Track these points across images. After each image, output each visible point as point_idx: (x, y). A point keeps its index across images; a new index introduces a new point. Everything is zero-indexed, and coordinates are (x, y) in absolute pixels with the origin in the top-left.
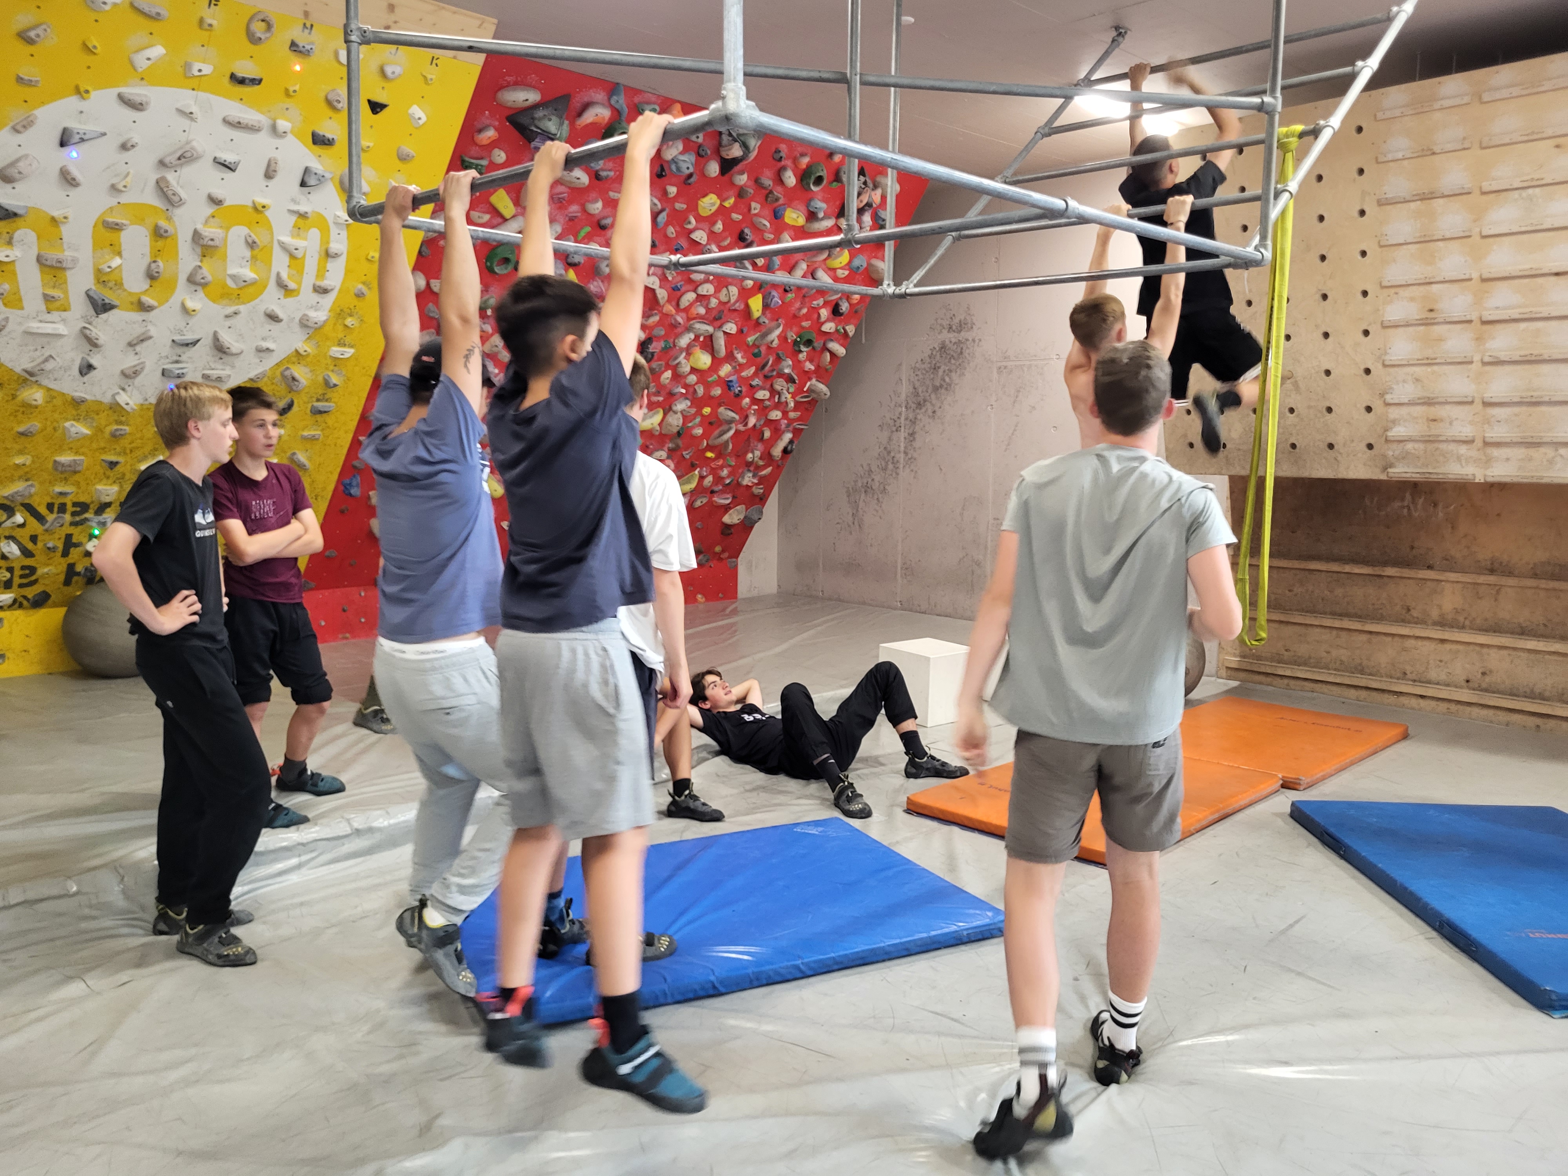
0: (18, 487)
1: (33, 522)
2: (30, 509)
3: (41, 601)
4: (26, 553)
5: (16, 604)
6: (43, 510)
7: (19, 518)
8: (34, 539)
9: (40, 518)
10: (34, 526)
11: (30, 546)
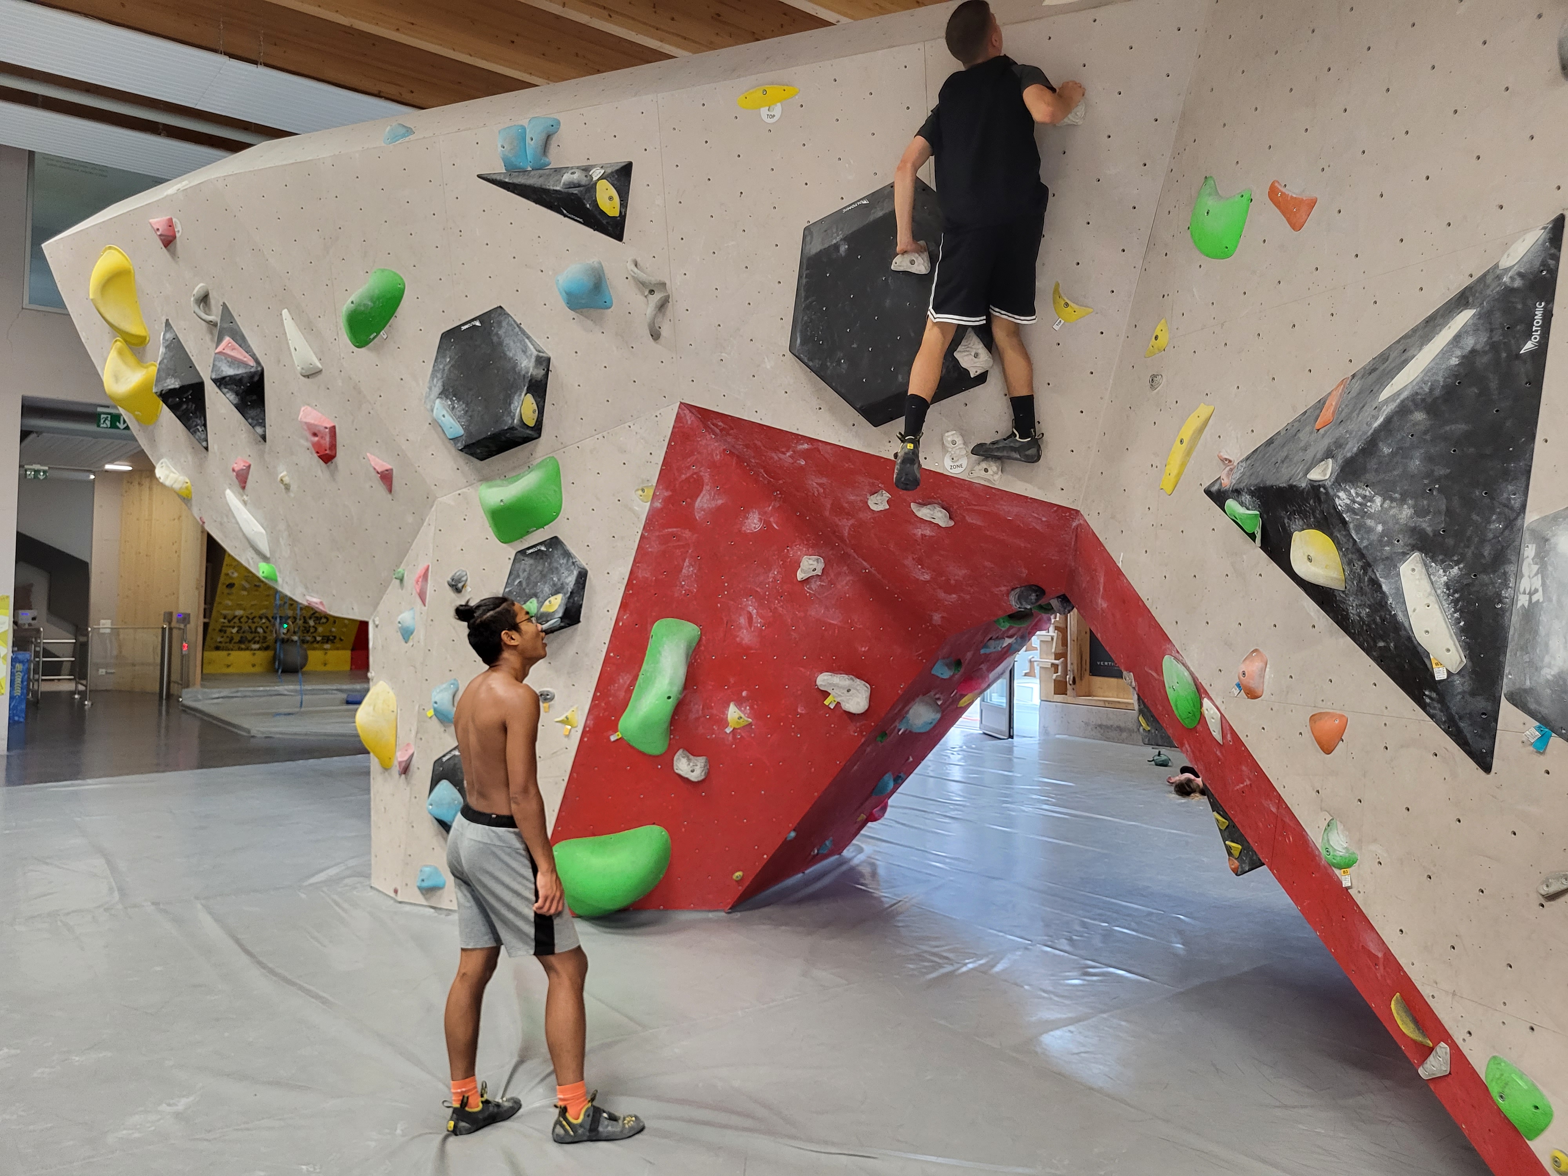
0: (264, 611)
1: (268, 622)
2: (267, 618)
3: (267, 648)
4: (265, 632)
5: (259, 649)
6: (270, 618)
7: (264, 621)
8: (267, 627)
9: (270, 621)
10: (268, 623)
11: (265, 629)
